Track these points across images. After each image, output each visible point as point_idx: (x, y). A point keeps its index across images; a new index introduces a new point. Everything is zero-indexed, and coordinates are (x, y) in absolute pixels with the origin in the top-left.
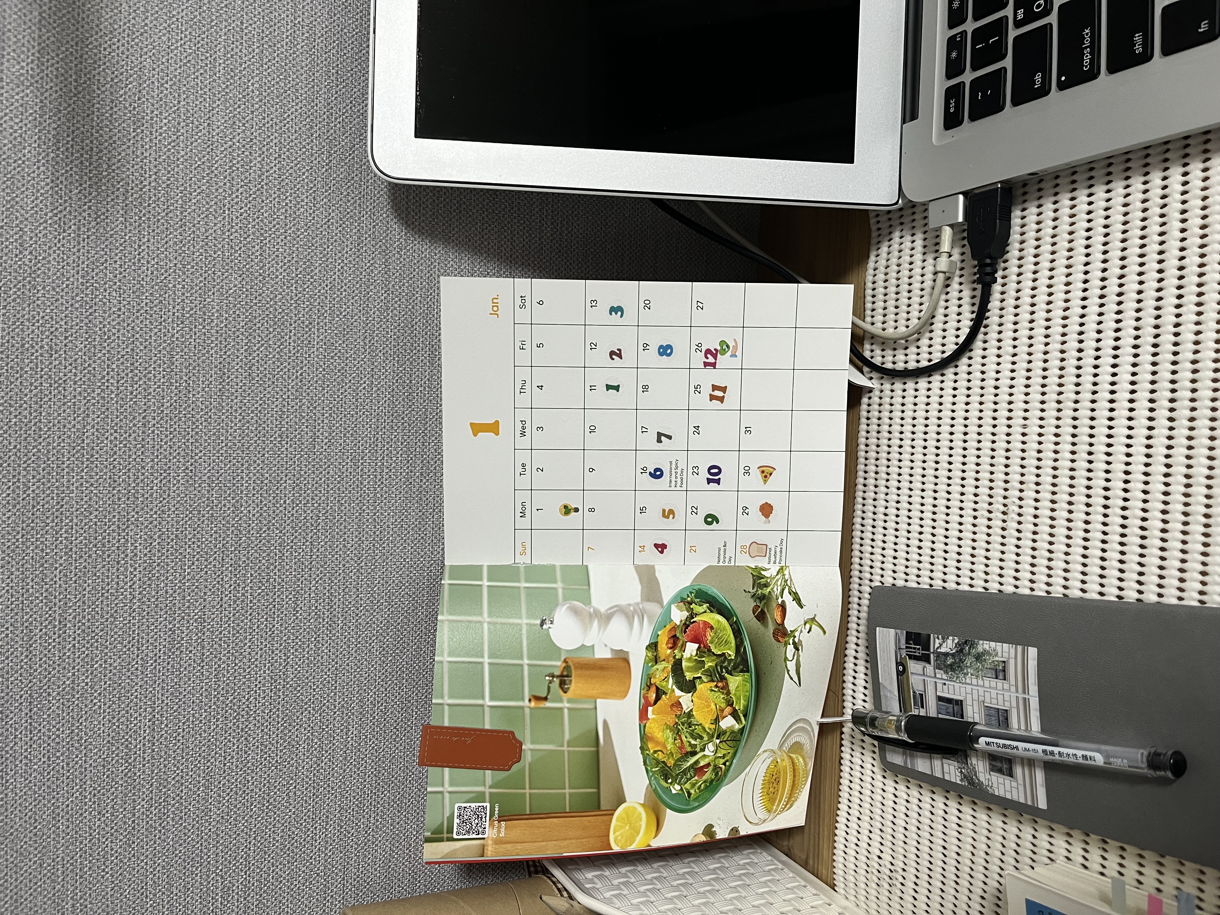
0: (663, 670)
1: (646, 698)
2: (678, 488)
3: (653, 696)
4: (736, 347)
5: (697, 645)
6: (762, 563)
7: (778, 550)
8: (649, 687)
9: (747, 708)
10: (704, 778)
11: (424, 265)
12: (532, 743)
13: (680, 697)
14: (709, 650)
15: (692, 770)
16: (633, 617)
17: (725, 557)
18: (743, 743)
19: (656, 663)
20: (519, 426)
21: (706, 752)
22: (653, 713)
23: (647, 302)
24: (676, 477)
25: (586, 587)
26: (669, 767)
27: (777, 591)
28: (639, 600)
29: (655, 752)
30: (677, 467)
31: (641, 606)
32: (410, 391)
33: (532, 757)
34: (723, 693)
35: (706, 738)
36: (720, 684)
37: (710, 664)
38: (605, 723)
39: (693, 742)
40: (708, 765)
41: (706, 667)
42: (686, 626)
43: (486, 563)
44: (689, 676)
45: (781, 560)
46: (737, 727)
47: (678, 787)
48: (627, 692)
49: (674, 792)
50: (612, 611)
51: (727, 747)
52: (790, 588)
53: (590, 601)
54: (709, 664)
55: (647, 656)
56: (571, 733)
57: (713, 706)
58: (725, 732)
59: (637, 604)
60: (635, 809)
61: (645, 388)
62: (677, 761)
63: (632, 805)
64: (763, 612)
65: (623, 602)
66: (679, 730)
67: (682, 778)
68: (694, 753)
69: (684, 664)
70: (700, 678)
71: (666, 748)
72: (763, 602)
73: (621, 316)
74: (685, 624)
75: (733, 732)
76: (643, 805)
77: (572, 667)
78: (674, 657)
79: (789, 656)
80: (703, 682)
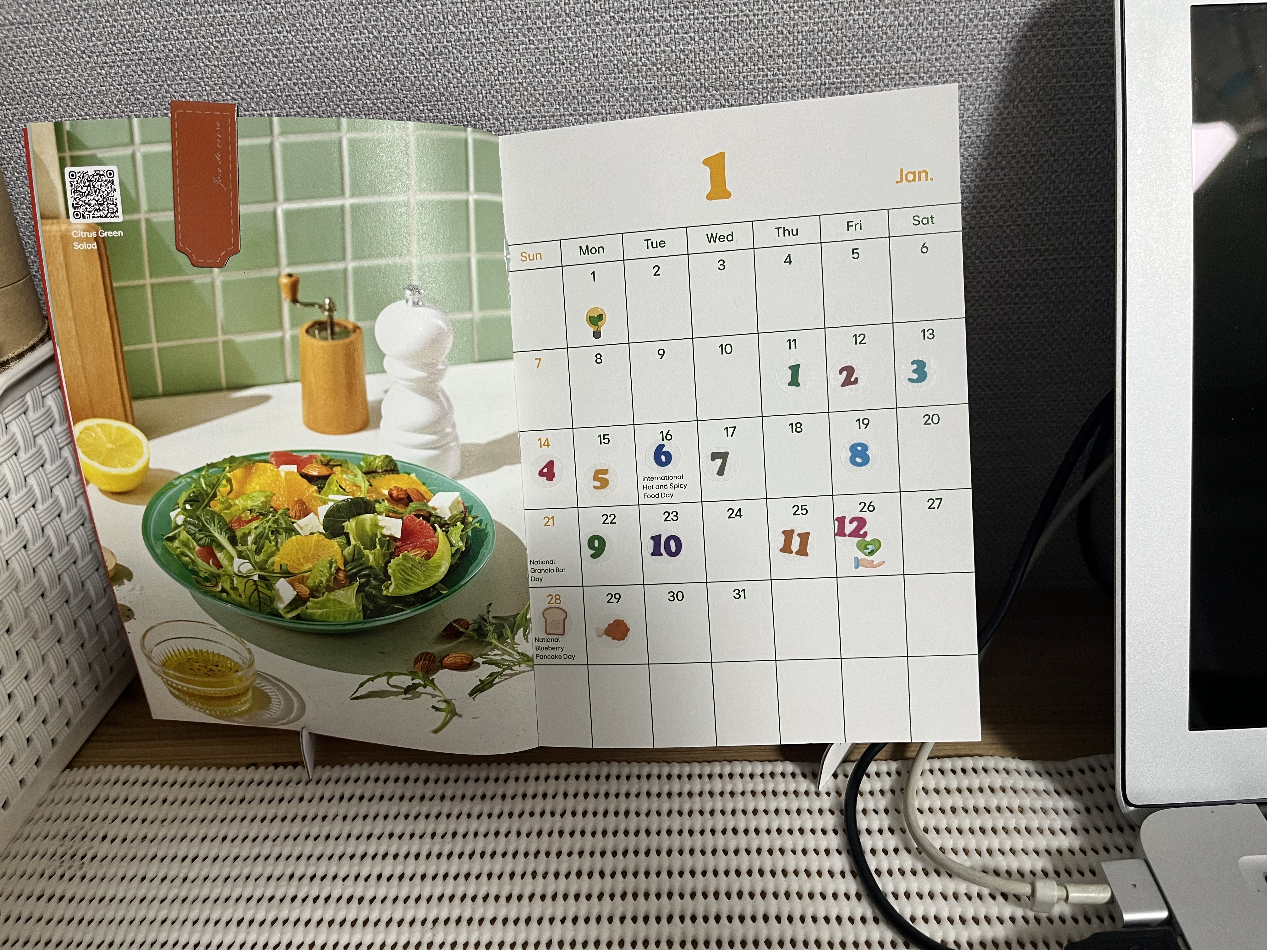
0: (355, 485)
1: (309, 460)
2: (642, 491)
3: (314, 471)
4: (871, 565)
5: (399, 536)
6: (536, 629)
7: (558, 653)
8: (327, 464)
9: (310, 619)
10: (199, 561)
11: (968, 61)
12: (225, 284)
13: (316, 514)
14: (393, 555)
15: (208, 540)
16: (435, 433)
17: (541, 571)
18: (258, 617)
19: (366, 473)
20: (724, 231)
21: (237, 561)
22: (287, 474)
23: (936, 419)
24: (659, 487)
25: (477, 357)
26: (208, 505)
27: (494, 654)
28: (463, 440)
29: (229, 481)
30: (674, 487)
31: (453, 444)
32: (766, 57)
33: (202, 285)
34: (328, 580)
35: (259, 558)
36: (341, 575)
37: (371, 558)
38: (265, 399)
39: (250, 539)
40: (219, 566)
41: (367, 552)
42: (428, 517)
43: (506, 199)
44: (350, 525)
45: (543, 657)
46: (281, 606)
47: (180, 520)
48: (316, 431)
49: (173, 514)
50: (442, 398)
51: (249, 593)
52: (500, 674)
53: (455, 364)
54: (371, 556)
55: (376, 458)
56: (247, 343)
57: (307, 567)
58: (270, 587)
59: (456, 439)
60: (140, 455)
61: (797, 428)
62: (220, 516)
63: (145, 449)
64: (459, 635)
65: (457, 416)
66: (265, 515)
67: (194, 525)
68: (233, 541)
69: (368, 518)
70: (349, 543)
71: (237, 497)
72: (474, 634)
73: (911, 380)
74: (431, 515)
75: (272, 600)
76: (146, 468)
77: (347, 340)
78: (377, 501)
79: (395, 680)
80: (343, 548)
